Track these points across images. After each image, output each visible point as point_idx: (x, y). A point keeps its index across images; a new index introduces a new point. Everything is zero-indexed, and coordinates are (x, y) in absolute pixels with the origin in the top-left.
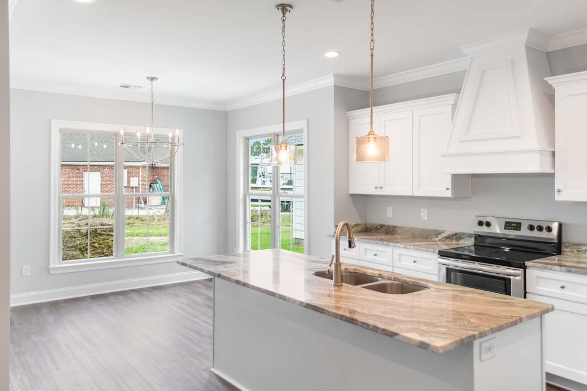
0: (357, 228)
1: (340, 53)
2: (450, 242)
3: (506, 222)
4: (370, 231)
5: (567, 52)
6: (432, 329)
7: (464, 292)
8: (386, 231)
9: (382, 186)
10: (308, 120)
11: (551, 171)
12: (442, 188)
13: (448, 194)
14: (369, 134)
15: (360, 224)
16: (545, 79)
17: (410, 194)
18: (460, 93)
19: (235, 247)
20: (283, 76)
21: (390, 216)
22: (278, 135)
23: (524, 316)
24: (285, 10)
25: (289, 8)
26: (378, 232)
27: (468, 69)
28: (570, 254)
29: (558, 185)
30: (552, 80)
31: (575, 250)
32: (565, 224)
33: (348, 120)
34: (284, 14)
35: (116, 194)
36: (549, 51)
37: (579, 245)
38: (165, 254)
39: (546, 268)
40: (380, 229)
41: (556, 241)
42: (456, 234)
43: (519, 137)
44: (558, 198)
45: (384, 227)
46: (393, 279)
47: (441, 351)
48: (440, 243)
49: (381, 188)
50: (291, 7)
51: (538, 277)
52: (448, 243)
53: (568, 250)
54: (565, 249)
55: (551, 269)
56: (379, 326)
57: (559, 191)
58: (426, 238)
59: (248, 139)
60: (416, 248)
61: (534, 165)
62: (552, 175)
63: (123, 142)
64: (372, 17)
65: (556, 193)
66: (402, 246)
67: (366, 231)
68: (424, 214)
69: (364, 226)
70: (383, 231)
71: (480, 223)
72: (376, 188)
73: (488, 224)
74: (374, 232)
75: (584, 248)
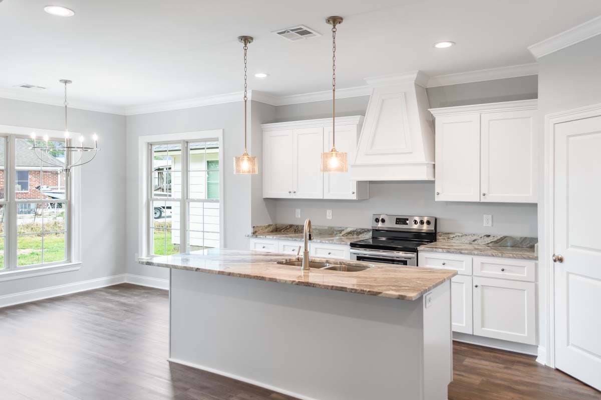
0: (269, 228)
1: (268, 75)
2: (351, 237)
3: (397, 219)
4: (280, 231)
5: (441, 90)
6: (399, 288)
7: (397, 267)
8: (295, 230)
9: (295, 191)
10: (223, 130)
11: (433, 179)
12: (349, 192)
13: (354, 197)
14: (332, 151)
15: (271, 225)
16: (429, 110)
17: (321, 198)
18: (365, 116)
19: (138, 252)
20: (245, 97)
21: (299, 217)
22: (187, 142)
23: (446, 278)
24: (246, 41)
25: (250, 40)
26: (288, 232)
27: (371, 95)
28: (442, 240)
29: (437, 190)
30: (434, 111)
31: (446, 238)
32: (439, 219)
33: (262, 132)
34: (246, 45)
35: (7, 200)
36: (427, 87)
37: (449, 234)
38: (60, 263)
39: (432, 251)
40: (289, 229)
41: (434, 232)
42: (357, 230)
43: (411, 153)
44: (437, 199)
45: (293, 227)
46: (339, 263)
47: (414, 299)
48: (343, 237)
49: (295, 192)
50: (252, 39)
51: (426, 258)
52: (350, 237)
53: (441, 237)
54: (439, 237)
55: (436, 252)
56: (365, 289)
57: (438, 194)
58: (331, 234)
59: (151, 145)
60: (331, 242)
61: (423, 174)
62: (433, 182)
63: (35, 146)
64: (334, 61)
65: (436, 195)
66: (319, 241)
67: (276, 231)
68: (329, 214)
69: (275, 226)
70: (293, 229)
71: (377, 220)
72: (290, 192)
73: (383, 221)
74: (283, 231)
75: (452, 236)
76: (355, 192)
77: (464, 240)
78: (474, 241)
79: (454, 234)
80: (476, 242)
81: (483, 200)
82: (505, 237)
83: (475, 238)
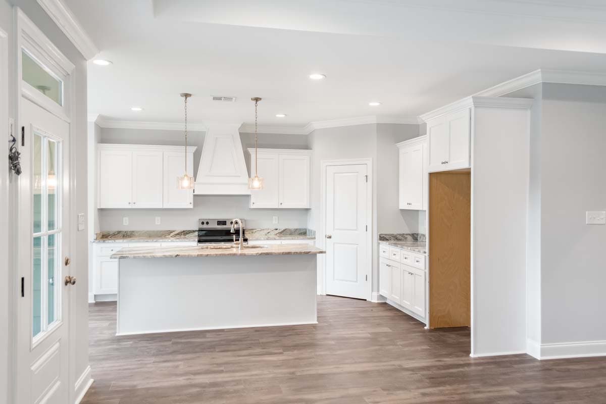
3: (218, 222)
4: (107, 238)
8: (124, 235)
12: (187, 202)
13: (191, 206)
17: (161, 207)
21: (126, 224)
26: (115, 237)
28: (248, 234)
29: (253, 201)
31: (251, 232)
32: (249, 220)
37: (252, 229)
40: (116, 235)
42: (184, 231)
43: (239, 176)
44: (252, 207)
45: (121, 233)
48: (171, 238)
49: (134, 203)
52: (178, 237)
57: (254, 204)
58: (161, 236)
62: (250, 196)
65: (251, 204)
68: (158, 220)
70: (120, 235)
71: (203, 223)
72: (130, 203)
73: (207, 223)
74: (110, 237)
75: (255, 231)
76: (192, 202)
77: (262, 232)
78: (268, 233)
79: (255, 229)
80: (269, 234)
81: (281, 207)
82: (286, 229)
83: (269, 231)
